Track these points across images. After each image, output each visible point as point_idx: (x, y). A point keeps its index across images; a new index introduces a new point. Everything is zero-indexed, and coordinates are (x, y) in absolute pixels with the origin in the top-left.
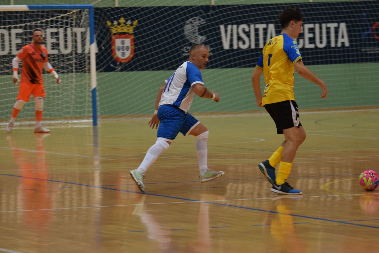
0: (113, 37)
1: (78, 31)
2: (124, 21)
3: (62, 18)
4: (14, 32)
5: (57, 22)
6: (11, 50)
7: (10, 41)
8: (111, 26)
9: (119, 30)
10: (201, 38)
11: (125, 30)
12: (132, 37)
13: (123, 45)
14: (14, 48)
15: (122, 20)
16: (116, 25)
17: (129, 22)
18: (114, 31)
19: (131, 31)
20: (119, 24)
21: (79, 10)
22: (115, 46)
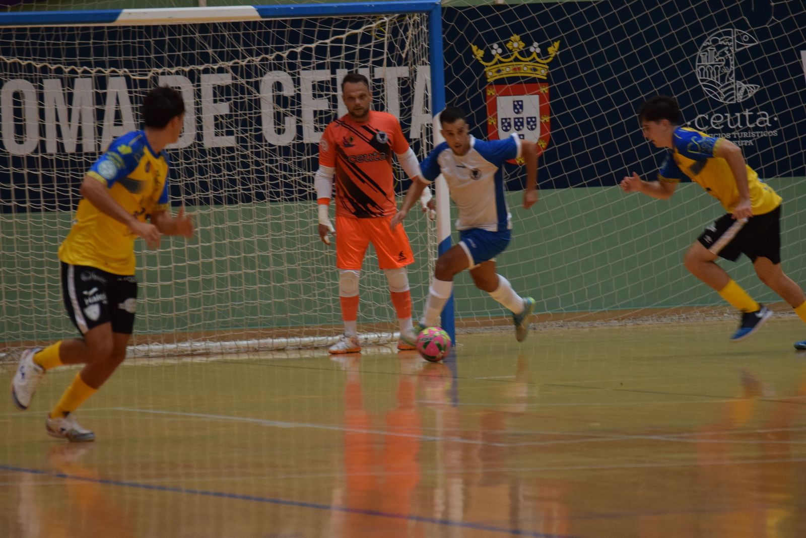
0: (491, 92)
1: (391, 75)
2: (522, 45)
3: (352, 39)
4: (209, 82)
5: (336, 51)
6: (199, 137)
7: (199, 110)
8: (484, 59)
9: (507, 71)
10: (744, 90)
11: (525, 69)
12: (544, 89)
13: (518, 113)
14: (209, 129)
15: (516, 43)
16: (498, 57)
17: (535, 48)
18: (492, 74)
19: (542, 73)
20: (506, 53)
21: (397, 15)
22: (496, 116)
